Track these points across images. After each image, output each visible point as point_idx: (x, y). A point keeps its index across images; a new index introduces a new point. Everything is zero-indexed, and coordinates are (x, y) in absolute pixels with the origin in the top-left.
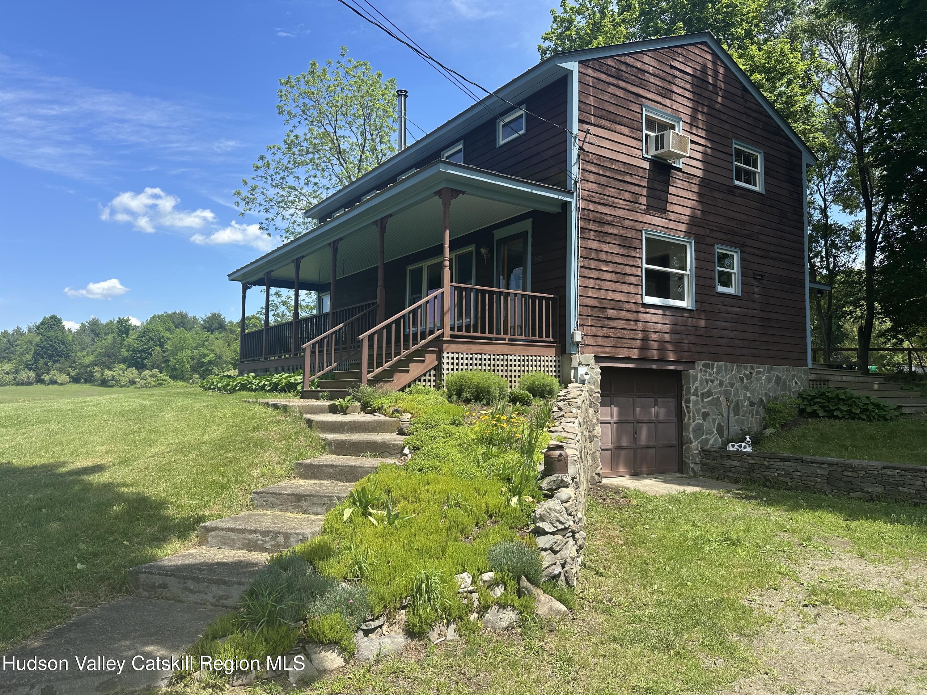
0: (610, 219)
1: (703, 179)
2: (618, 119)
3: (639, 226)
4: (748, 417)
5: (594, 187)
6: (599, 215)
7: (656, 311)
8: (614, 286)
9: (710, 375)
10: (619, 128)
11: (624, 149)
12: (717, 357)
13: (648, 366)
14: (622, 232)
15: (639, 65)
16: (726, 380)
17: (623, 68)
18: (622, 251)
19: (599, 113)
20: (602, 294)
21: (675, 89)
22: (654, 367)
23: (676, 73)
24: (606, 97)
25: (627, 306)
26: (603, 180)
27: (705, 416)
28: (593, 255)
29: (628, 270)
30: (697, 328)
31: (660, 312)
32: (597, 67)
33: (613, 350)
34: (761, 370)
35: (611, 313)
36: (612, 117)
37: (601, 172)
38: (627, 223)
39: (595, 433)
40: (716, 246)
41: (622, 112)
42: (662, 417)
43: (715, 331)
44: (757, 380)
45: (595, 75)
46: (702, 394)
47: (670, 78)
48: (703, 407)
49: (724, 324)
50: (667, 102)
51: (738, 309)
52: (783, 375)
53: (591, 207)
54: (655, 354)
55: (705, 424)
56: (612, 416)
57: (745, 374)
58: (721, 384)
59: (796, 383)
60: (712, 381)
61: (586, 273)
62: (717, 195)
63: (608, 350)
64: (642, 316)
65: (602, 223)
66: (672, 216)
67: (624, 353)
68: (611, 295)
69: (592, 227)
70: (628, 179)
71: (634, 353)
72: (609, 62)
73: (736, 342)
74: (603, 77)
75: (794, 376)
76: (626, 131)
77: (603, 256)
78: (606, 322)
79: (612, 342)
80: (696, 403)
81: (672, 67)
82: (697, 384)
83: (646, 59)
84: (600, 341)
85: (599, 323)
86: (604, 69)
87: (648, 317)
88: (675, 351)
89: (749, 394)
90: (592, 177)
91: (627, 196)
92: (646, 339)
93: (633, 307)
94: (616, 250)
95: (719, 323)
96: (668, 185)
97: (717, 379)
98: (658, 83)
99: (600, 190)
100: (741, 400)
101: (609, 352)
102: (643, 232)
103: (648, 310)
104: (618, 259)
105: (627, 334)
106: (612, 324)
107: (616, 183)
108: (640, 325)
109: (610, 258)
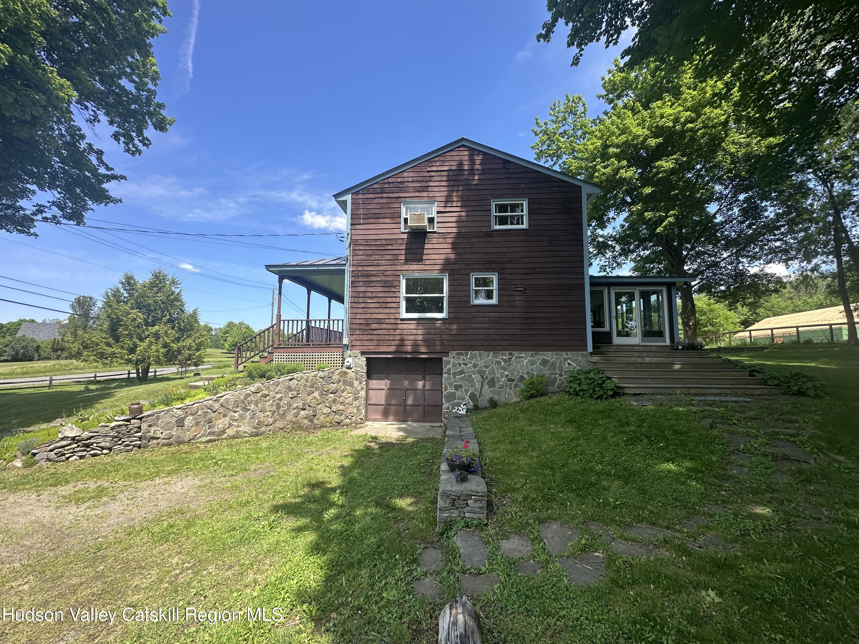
0: (374, 273)
1: (458, 233)
2: (381, 216)
3: (397, 273)
4: (506, 390)
5: (363, 257)
6: (366, 272)
7: (413, 322)
8: (377, 311)
9: (463, 360)
10: (382, 221)
11: (386, 232)
12: (473, 348)
13: (404, 356)
14: (384, 278)
15: (399, 180)
16: (481, 363)
17: (386, 186)
18: (384, 289)
19: (366, 216)
20: (368, 316)
21: (432, 184)
22: (409, 356)
23: (433, 174)
24: (372, 206)
25: (387, 321)
26: (369, 252)
27: (457, 387)
28: (361, 295)
29: (389, 300)
30: (451, 330)
31: (415, 322)
32: (366, 192)
33: (376, 347)
34: (523, 355)
35: (374, 326)
36: (377, 216)
37: (368, 248)
38: (388, 273)
39: (360, 395)
40: (471, 274)
41: (384, 211)
42: (427, 387)
43: (470, 330)
44: (517, 362)
45: (364, 197)
46: (454, 374)
47: (428, 179)
48: (455, 381)
49: (480, 325)
50: (425, 194)
51: (497, 314)
52: (552, 359)
53: (360, 269)
54: (409, 349)
55: (457, 393)
56: (386, 385)
57: (502, 359)
58: (475, 366)
59: (569, 364)
60: (466, 364)
61: (355, 305)
62: (473, 240)
63: (371, 347)
64: (399, 326)
65: (368, 276)
66: (428, 262)
67: (385, 349)
68: (375, 316)
69: (360, 279)
70: (389, 247)
71: (392, 349)
72: (375, 186)
73: (493, 336)
74: (371, 196)
75: (566, 360)
76: (388, 221)
77: (369, 295)
78: (371, 332)
79: (375, 343)
80: (448, 379)
81: (429, 172)
82: (450, 366)
83: (406, 174)
84: (366, 343)
85: (365, 333)
86: (371, 191)
87: (405, 326)
88: (428, 346)
89: (506, 373)
90: (361, 253)
91: (388, 257)
92: (402, 340)
93: (393, 321)
94: (380, 289)
95: (474, 325)
96: (424, 244)
97: (471, 363)
98: (416, 185)
99: (367, 258)
100: (498, 378)
101: (372, 349)
102: (401, 276)
103: (405, 322)
104: (380, 295)
105: (387, 337)
106: (375, 332)
107: (380, 251)
108: (398, 332)
109: (374, 295)
